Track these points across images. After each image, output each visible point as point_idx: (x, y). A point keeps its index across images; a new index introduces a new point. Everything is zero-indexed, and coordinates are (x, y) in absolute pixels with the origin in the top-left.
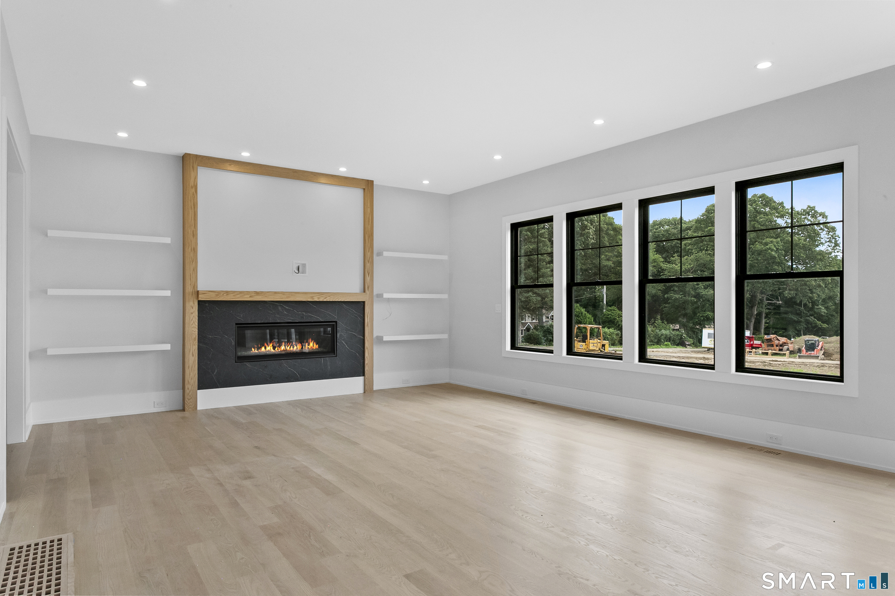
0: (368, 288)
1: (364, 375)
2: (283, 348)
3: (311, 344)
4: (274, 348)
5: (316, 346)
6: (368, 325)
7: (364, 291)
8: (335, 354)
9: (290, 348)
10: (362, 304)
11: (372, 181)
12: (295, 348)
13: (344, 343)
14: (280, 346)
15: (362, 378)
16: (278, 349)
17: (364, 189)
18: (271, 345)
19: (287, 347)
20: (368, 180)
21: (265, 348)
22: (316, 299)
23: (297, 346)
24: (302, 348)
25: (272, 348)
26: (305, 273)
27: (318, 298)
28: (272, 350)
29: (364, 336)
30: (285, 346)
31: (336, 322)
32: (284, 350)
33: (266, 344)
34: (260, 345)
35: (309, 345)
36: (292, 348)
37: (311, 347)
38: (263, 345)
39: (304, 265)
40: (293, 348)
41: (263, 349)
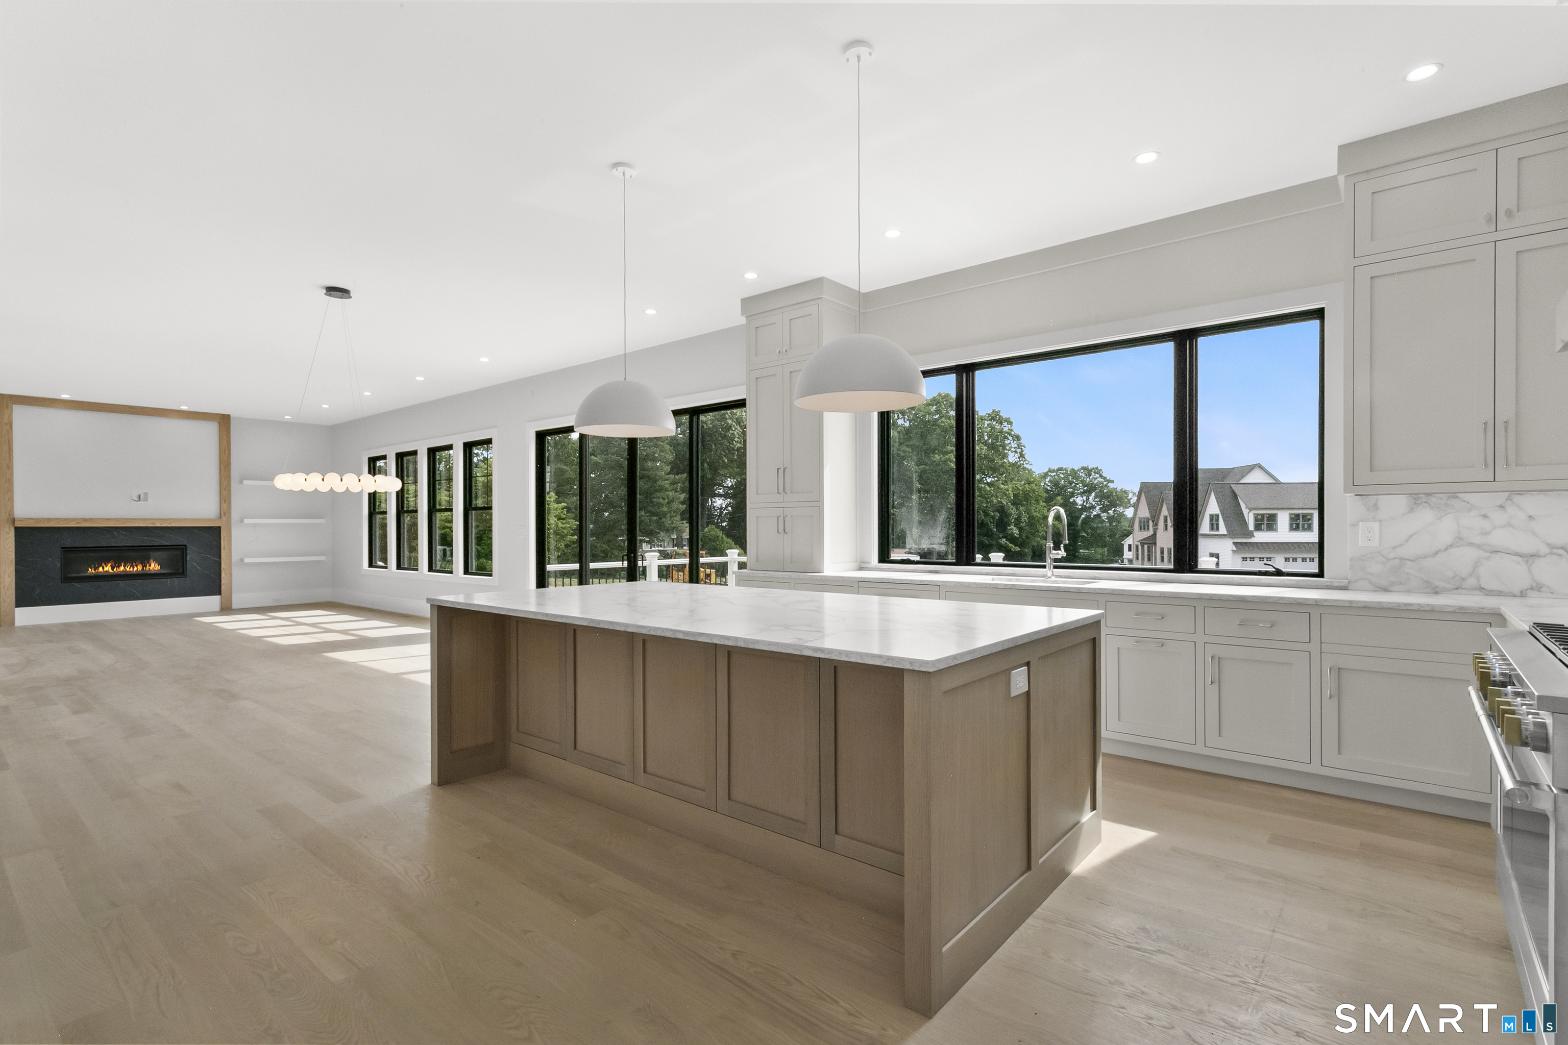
0: (225, 514)
1: (220, 594)
2: (122, 568)
3: (153, 565)
4: (113, 569)
5: (157, 567)
6: (224, 548)
7: (221, 517)
8: (184, 575)
9: (130, 568)
10: (218, 529)
11: (229, 416)
12: (135, 568)
13: (195, 564)
14: (119, 567)
15: (218, 597)
16: (117, 570)
17: (219, 423)
18: (109, 565)
19: (126, 568)
20: (223, 415)
21: (103, 568)
22: (158, 525)
23: (137, 567)
24: (143, 569)
25: (110, 568)
26: (147, 501)
27: (161, 524)
28: (111, 571)
29: (220, 558)
30: (125, 567)
31: (185, 546)
32: (123, 571)
33: (103, 564)
34: (98, 565)
35: (150, 566)
36: (131, 569)
37: (153, 568)
38: (101, 565)
39: (146, 494)
40: (133, 568)
41: (101, 569)
